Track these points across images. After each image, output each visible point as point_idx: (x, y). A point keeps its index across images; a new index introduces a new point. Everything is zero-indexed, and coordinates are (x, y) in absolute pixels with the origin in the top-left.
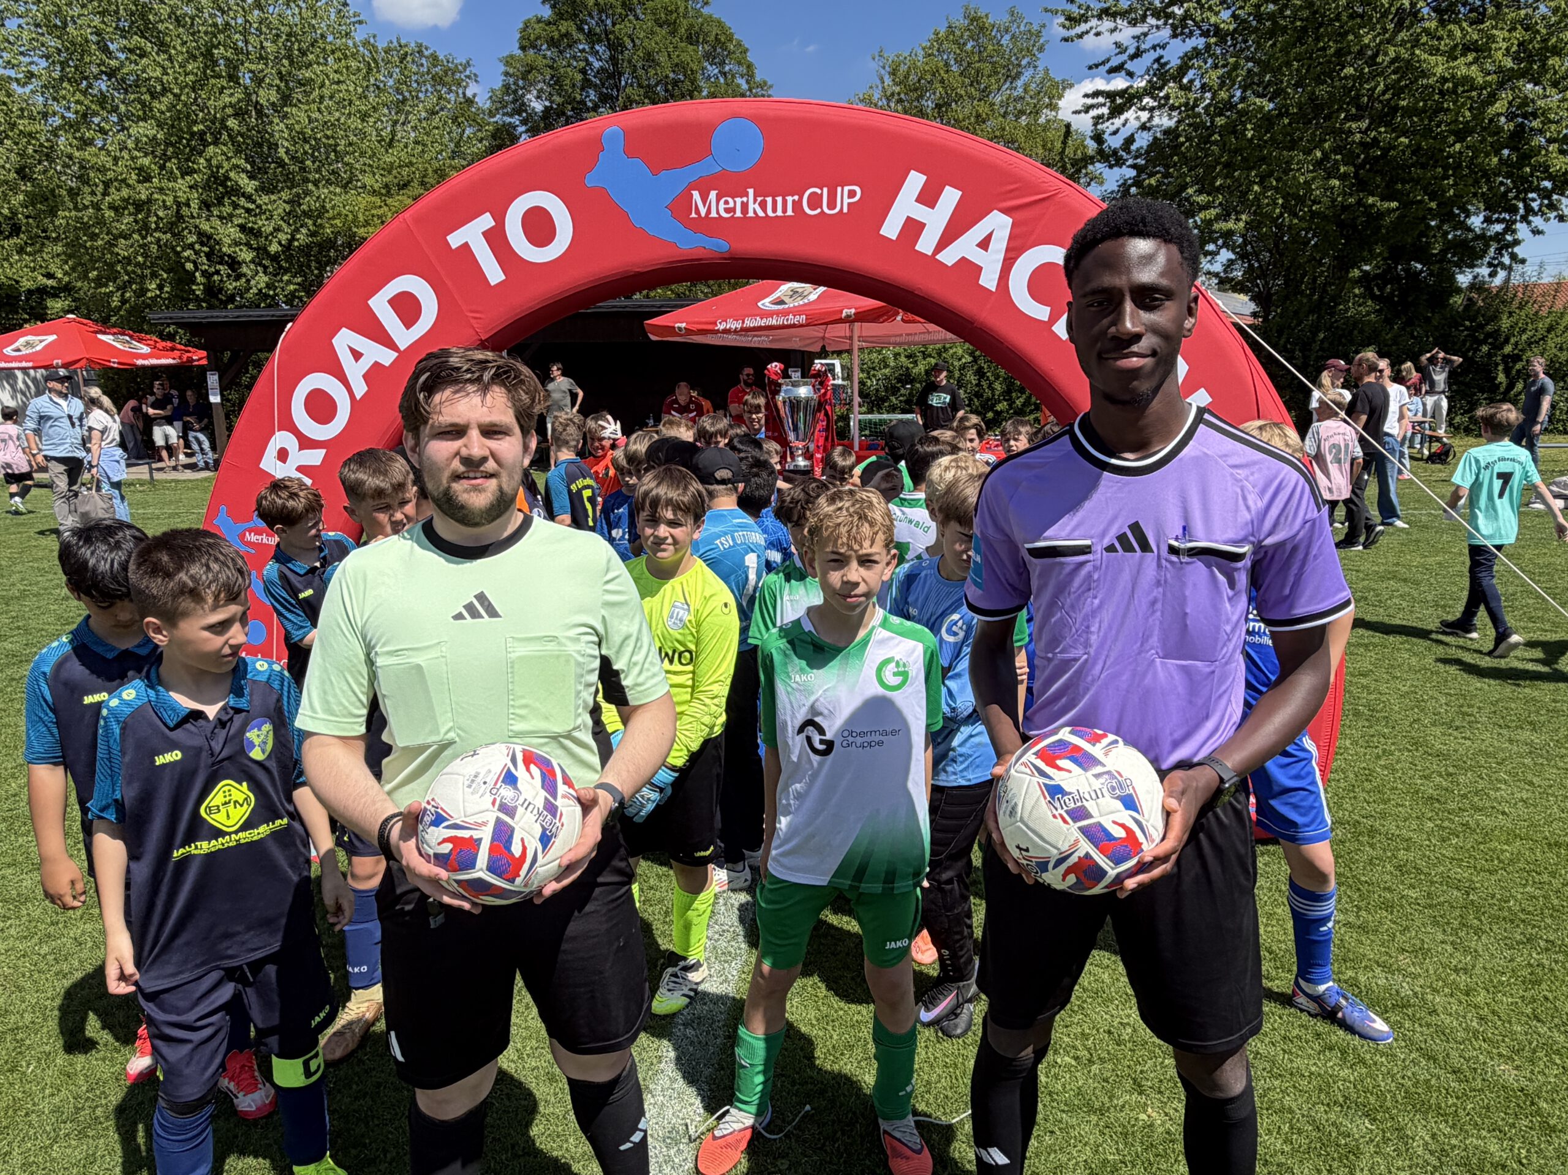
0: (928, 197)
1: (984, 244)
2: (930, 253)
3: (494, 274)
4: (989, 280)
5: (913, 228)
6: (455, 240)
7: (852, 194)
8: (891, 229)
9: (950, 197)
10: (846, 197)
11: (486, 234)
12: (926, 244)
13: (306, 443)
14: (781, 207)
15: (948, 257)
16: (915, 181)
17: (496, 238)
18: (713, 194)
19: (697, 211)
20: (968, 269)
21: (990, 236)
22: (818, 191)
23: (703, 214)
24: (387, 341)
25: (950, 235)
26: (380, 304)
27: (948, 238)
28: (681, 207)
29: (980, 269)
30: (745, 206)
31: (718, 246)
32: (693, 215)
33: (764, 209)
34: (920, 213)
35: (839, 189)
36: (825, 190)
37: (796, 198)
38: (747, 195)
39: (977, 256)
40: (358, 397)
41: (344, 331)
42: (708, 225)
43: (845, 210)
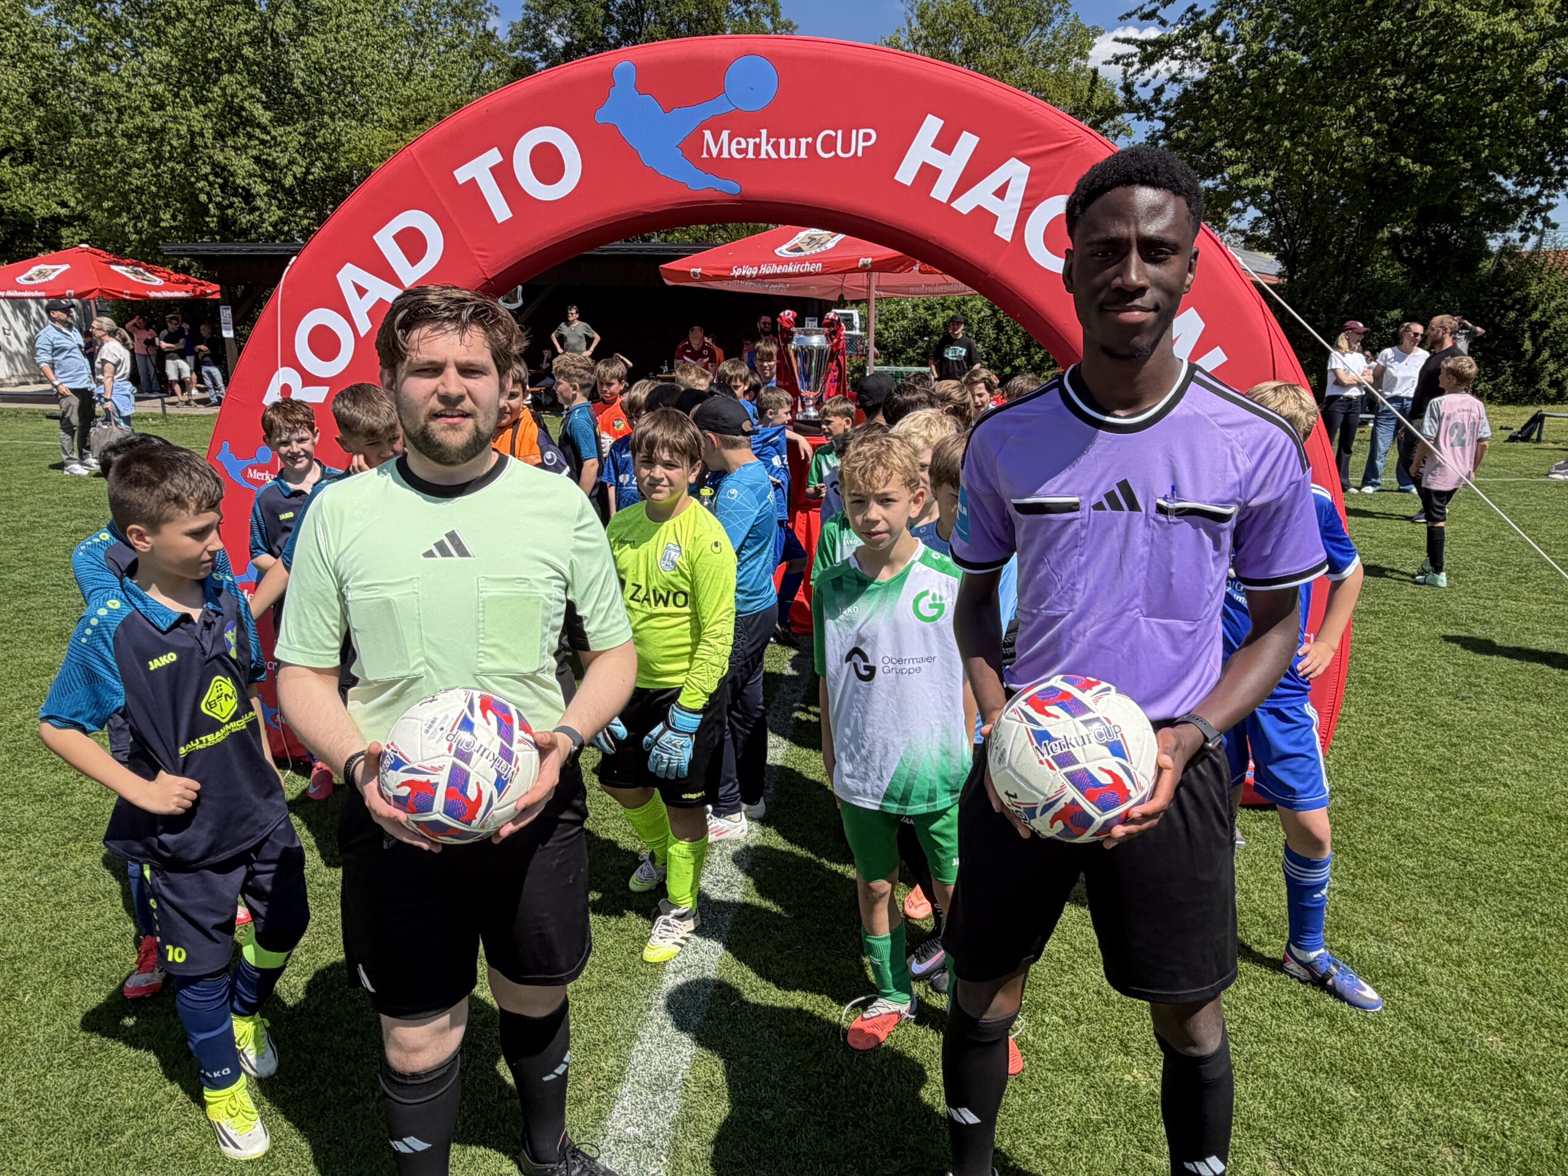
0: (945, 143)
1: (1001, 193)
2: (945, 201)
3: (501, 211)
4: (1004, 230)
5: (928, 174)
6: (462, 175)
7: (867, 137)
8: (906, 174)
9: (968, 143)
10: (861, 141)
11: (493, 170)
12: (941, 191)
13: (309, 380)
14: (794, 149)
15: (964, 205)
16: (932, 125)
17: (504, 174)
18: (725, 134)
19: (709, 152)
20: (984, 218)
21: (1008, 183)
22: (833, 133)
23: (715, 154)
24: (391, 277)
25: (966, 183)
26: (385, 240)
27: (963, 185)
28: (692, 147)
29: (996, 218)
30: (757, 147)
31: (729, 188)
32: (705, 155)
33: (778, 152)
34: (936, 159)
35: (854, 132)
36: (840, 132)
37: (810, 140)
38: (760, 136)
39: (992, 205)
40: (362, 333)
41: (349, 266)
42: (718, 166)
43: (860, 154)
